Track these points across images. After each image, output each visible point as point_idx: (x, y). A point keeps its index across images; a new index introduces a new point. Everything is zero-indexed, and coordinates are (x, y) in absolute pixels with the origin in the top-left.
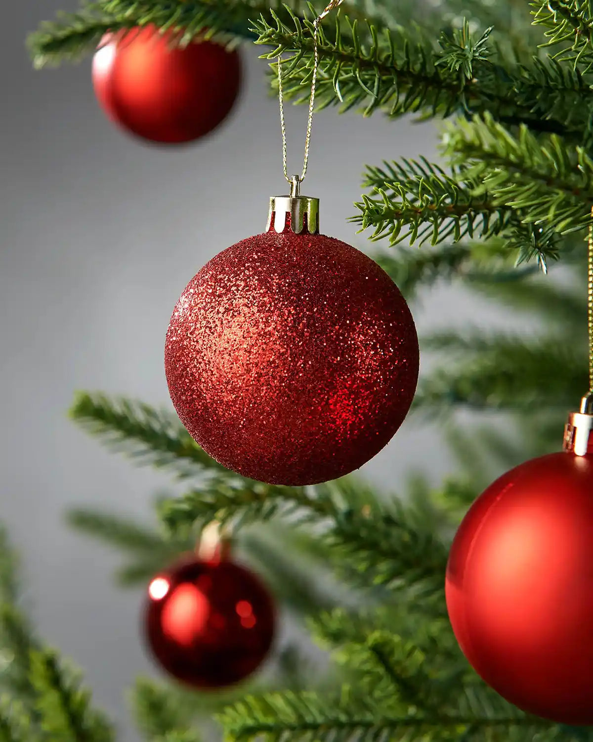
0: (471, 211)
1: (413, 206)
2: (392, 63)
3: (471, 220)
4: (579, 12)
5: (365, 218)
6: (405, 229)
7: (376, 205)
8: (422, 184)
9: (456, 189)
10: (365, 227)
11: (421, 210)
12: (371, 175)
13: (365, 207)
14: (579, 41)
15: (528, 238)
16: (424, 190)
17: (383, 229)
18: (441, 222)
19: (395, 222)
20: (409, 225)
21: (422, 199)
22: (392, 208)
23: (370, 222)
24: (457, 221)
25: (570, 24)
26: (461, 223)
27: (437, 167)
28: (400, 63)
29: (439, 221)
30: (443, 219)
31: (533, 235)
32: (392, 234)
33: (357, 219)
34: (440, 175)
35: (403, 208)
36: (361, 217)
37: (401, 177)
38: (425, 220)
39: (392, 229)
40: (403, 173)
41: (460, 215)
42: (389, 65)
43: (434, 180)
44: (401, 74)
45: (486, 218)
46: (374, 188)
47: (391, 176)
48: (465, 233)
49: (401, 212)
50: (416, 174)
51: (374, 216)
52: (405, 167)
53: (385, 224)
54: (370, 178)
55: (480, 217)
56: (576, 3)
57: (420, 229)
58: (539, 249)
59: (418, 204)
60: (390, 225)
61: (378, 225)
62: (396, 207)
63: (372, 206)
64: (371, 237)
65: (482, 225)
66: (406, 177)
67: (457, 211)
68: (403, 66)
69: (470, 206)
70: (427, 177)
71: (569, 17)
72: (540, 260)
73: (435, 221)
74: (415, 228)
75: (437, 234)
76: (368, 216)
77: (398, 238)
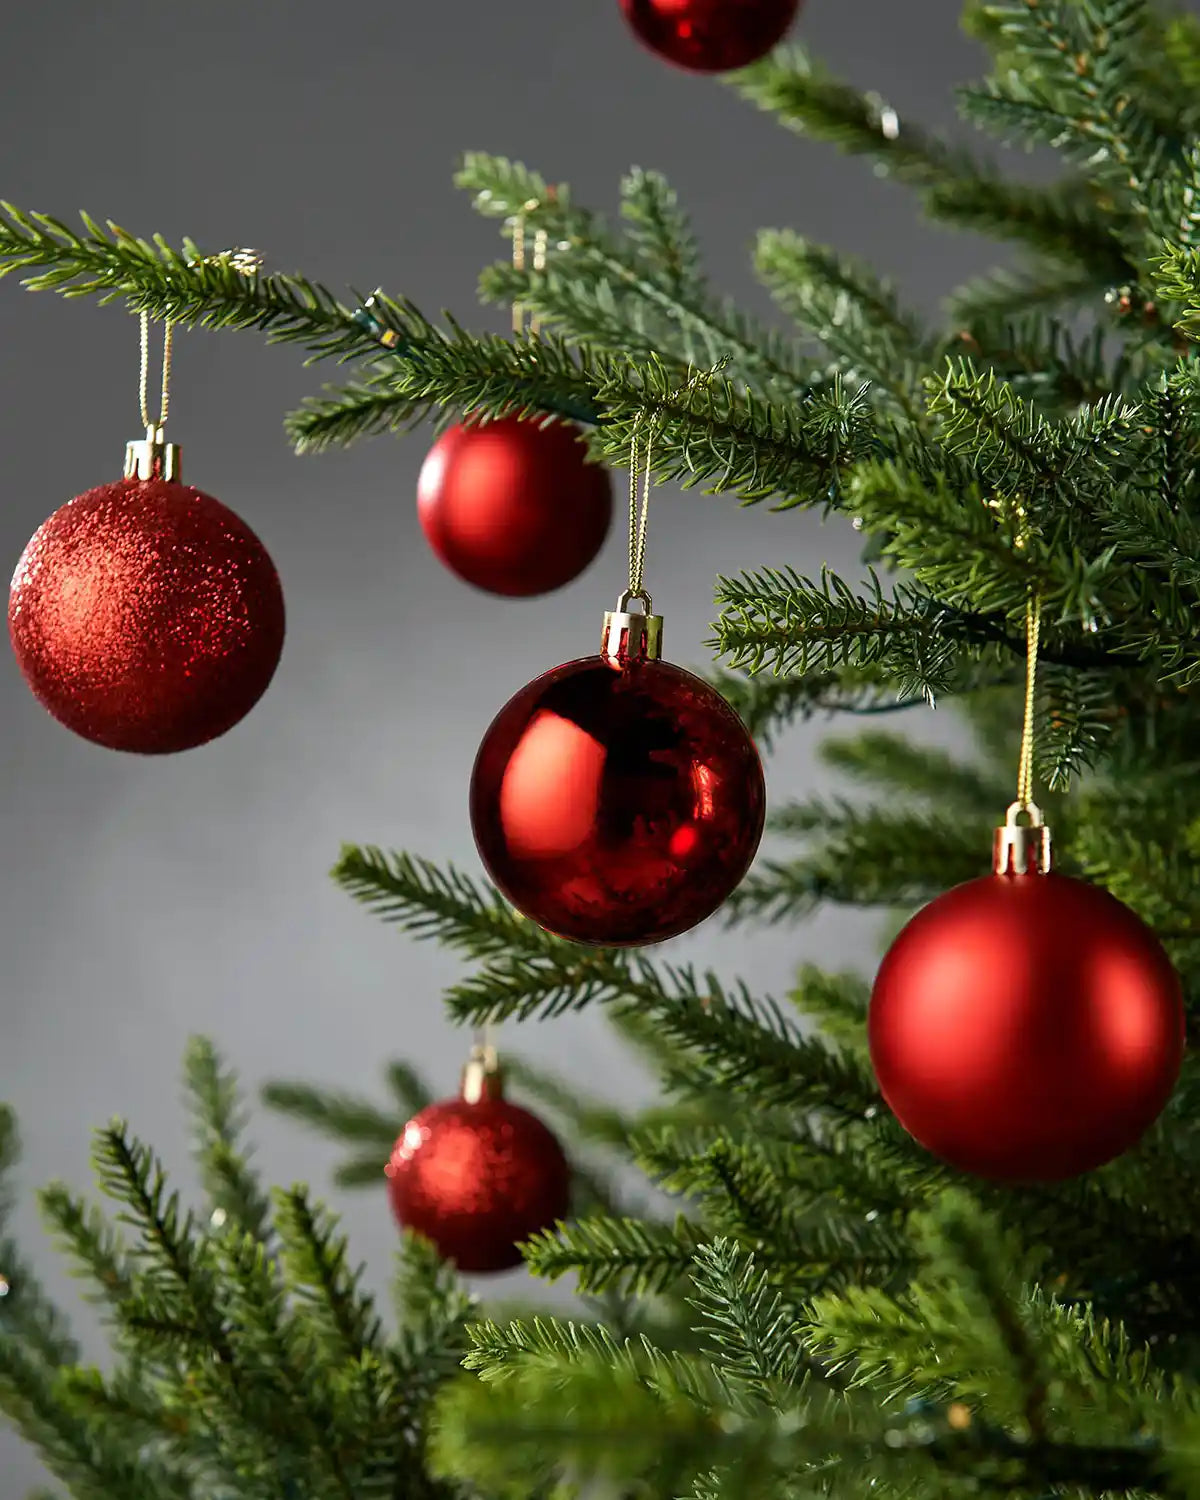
0: (847, 633)
1: (778, 627)
2: (751, 429)
3: (846, 643)
4: (982, 401)
5: (722, 642)
6: (770, 654)
7: (735, 626)
8: (790, 602)
9: (829, 608)
10: (722, 653)
11: (787, 632)
12: (727, 588)
13: (723, 628)
14: (982, 431)
15: (914, 665)
16: (793, 609)
17: (745, 653)
18: (812, 646)
19: (758, 646)
20: (773, 650)
21: (789, 619)
22: (754, 630)
23: (730, 646)
24: (829, 645)
25: (970, 414)
26: (834, 647)
27: (805, 579)
28: (760, 430)
29: (808, 645)
30: (813, 643)
31: (919, 662)
32: (754, 661)
33: (714, 643)
34: (809, 590)
35: (767, 629)
36: (718, 640)
37: (762, 592)
38: (793, 643)
39: (754, 656)
40: (765, 586)
41: (833, 638)
42: (746, 430)
43: (802, 596)
44: (761, 442)
45: (864, 641)
46: (730, 604)
47: (751, 591)
48: (838, 660)
49: (764, 635)
50: (780, 588)
51: (734, 640)
52: (767, 579)
53: (746, 648)
54: (726, 593)
55: (856, 641)
56: (978, 391)
57: (786, 655)
58: (927, 679)
59: (783, 624)
60: (752, 650)
61: (738, 649)
62: (759, 629)
63: (731, 628)
64: (730, 664)
65: (859, 649)
66: (769, 591)
67: (831, 633)
68: (763, 434)
69: (845, 627)
70: (794, 591)
71: (969, 406)
72: (926, 690)
73: (805, 645)
74: (780, 653)
75: (806, 660)
76: (726, 639)
77: (760, 666)
